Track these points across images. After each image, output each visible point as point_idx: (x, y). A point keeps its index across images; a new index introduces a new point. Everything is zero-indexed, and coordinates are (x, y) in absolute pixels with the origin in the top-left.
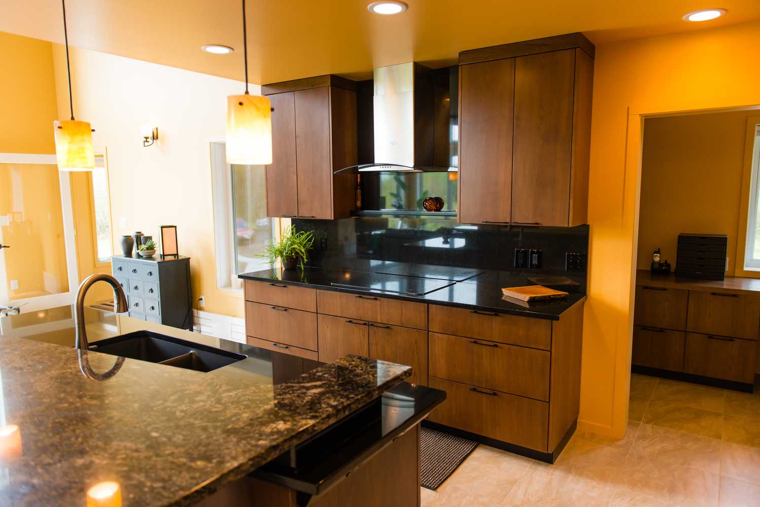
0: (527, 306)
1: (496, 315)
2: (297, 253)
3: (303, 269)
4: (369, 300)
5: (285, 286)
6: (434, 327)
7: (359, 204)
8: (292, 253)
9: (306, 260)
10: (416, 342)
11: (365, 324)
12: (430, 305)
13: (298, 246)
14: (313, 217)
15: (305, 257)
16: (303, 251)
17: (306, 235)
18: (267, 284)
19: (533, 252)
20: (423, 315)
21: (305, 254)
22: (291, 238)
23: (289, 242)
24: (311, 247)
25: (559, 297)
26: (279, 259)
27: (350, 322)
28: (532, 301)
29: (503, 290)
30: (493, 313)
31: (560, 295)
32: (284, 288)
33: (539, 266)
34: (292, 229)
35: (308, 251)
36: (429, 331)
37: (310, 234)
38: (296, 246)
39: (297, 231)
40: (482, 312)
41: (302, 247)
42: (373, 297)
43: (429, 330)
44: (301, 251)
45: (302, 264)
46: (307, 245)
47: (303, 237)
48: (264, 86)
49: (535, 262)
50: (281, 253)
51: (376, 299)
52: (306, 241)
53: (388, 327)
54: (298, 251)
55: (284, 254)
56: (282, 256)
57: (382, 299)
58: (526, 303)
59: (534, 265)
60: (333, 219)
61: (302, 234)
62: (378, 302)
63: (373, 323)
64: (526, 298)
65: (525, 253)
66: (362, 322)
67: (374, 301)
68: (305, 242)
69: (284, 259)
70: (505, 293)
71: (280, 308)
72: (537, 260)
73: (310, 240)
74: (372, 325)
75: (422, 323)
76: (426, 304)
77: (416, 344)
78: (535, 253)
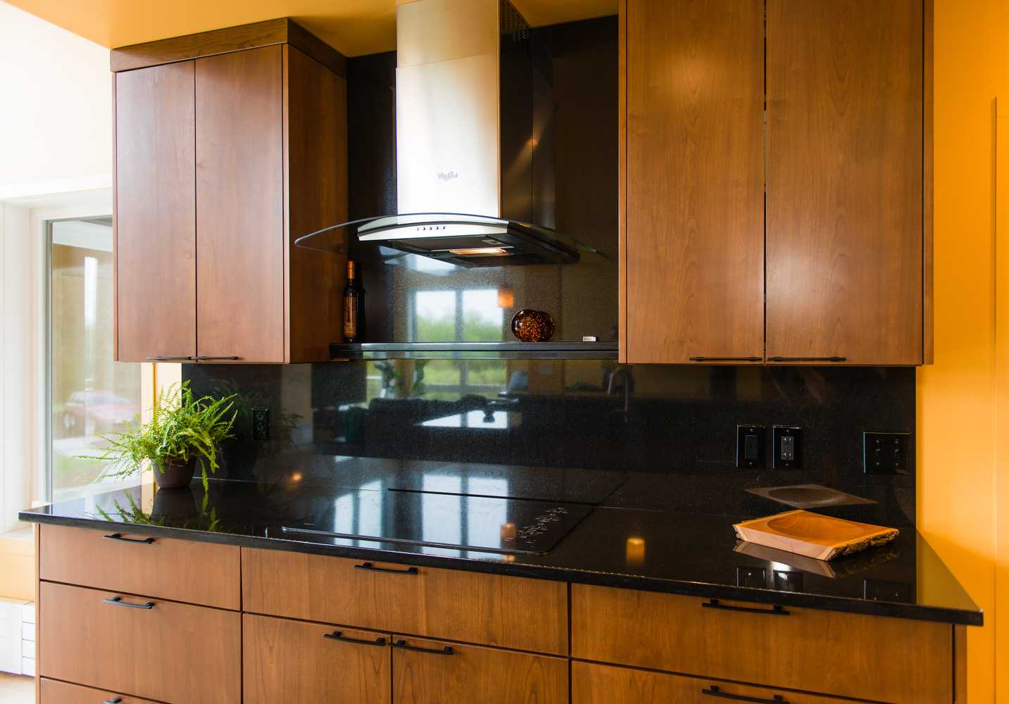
0: (829, 573)
2: (191, 449)
3: (206, 490)
4: (393, 576)
5: (150, 541)
6: (588, 647)
7: (350, 329)
8: (179, 449)
9: (214, 465)
10: (534, 691)
11: (381, 642)
12: (575, 586)
13: (195, 431)
14: (236, 358)
15: (212, 458)
16: (208, 442)
17: (216, 404)
19: (780, 433)
20: (555, 615)
21: (213, 450)
22: (177, 412)
23: (173, 423)
24: (231, 432)
25: (884, 541)
26: (147, 463)
27: (337, 635)
29: (738, 527)
30: (771, 607)
31: (883, 537)
32: (147, 545)
33: (797, 463)
34: (183, 392)
35: (221, 443)
36: (571, 659)
37: (227, 403)
38: (189, 432)
39: (195, 396)
40: (732, 603)
41: (205, 434)
42: (406, 567)
43: (573, 655)
44: (203, 445)
45: (204, 474)
46: (220, 429)
47: (208, 411)
48: (116, 49)
49: (788, 453)
50: (150, 449)
51: (414, 571)
52: (217, 418)
53: (449, 651)
54: (196, 444)
55: (158, 451)
56: (153, 457)
57: (431, 570)
58: (824, 566)
59: (785, 462)
60: (288, 360)
61: (208, 403)
62: (420, 579)
63: (405, 638)
64: (825, 552)
65: (762, 434)
66: (373, 637)
67: (409, 577)
68: (215, 420)
69: (156, 465)
70: (745, 539)
71: (137, 600)
72: (792, 447)
73: (227, 417)
74: (402, 644)
75: (551, 637)
76: (564, 585)
77: (533, 696)
78: (786, 434)
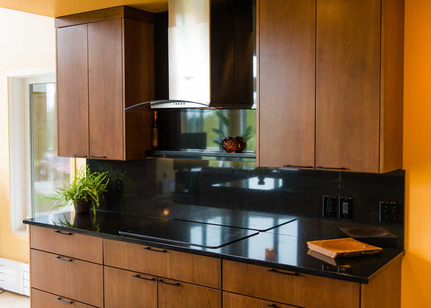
0: (334, 264)
1: (297, 275)
2: (89, 196)
3: (95, 214)
4: (158, 253)
5: (70, 234)
6: (229, 286)
7: (155, 143)
8: (84, 196)
9: (98, 204)
10: (209, 303)
11: (154, 280)
12: (224, 261)
13: (90, 188)
14: (105, 157)
15: (97, 201)
16: (95, 193)
17: (100, 176)
18: (52, 231)
19: (342, 201)
20: (217, 272)
21: (98, 197)
22: (83, 179)
23: (81, 184)
24: (106, 189)
25: (371, 253)
26: (71, 201)
27: (138, 276)
28: (340, 258)
29: (308, 243)
30: (294, 273)
31: (372, 251)
32: (69, 236)
33: (350, 216)
34: (87, 169)
35: (101, 194)
36: (223, 291)
37: (105, 175)
38: (87, 189)
39: (92, 172)
41: (95, 190)
42: (162, 250)
43: (223, 289)
44: (93, 195)
45: (94, 208)
46: (101, 188)
47: (97, 178)
48: (57, 18)
49: (345, 211)
50: (72, 195)
51: (165, 251)
52: (100, 182)
53: (178, 285)
54: (90, 194)
55: (75, 197)
56: (73, 199)
57: (172, 252)
58: (333, 261)
59: (344, 214)
61: (97, 175)
62: (167, 255)
63: (163, 279)
64: (332, 254)
65: (335, 201)
66: (151, 278)
67: (164, 254)
68: (99, 183)
69: (74, 203)
70: (310, 248)
71: (66, 258)
72: (347, 208)
73: (104, 182)
74: (161, 281)
75: (214, 281)
76: (220, 260)
77: (208, 304)
78: (345, 201)
